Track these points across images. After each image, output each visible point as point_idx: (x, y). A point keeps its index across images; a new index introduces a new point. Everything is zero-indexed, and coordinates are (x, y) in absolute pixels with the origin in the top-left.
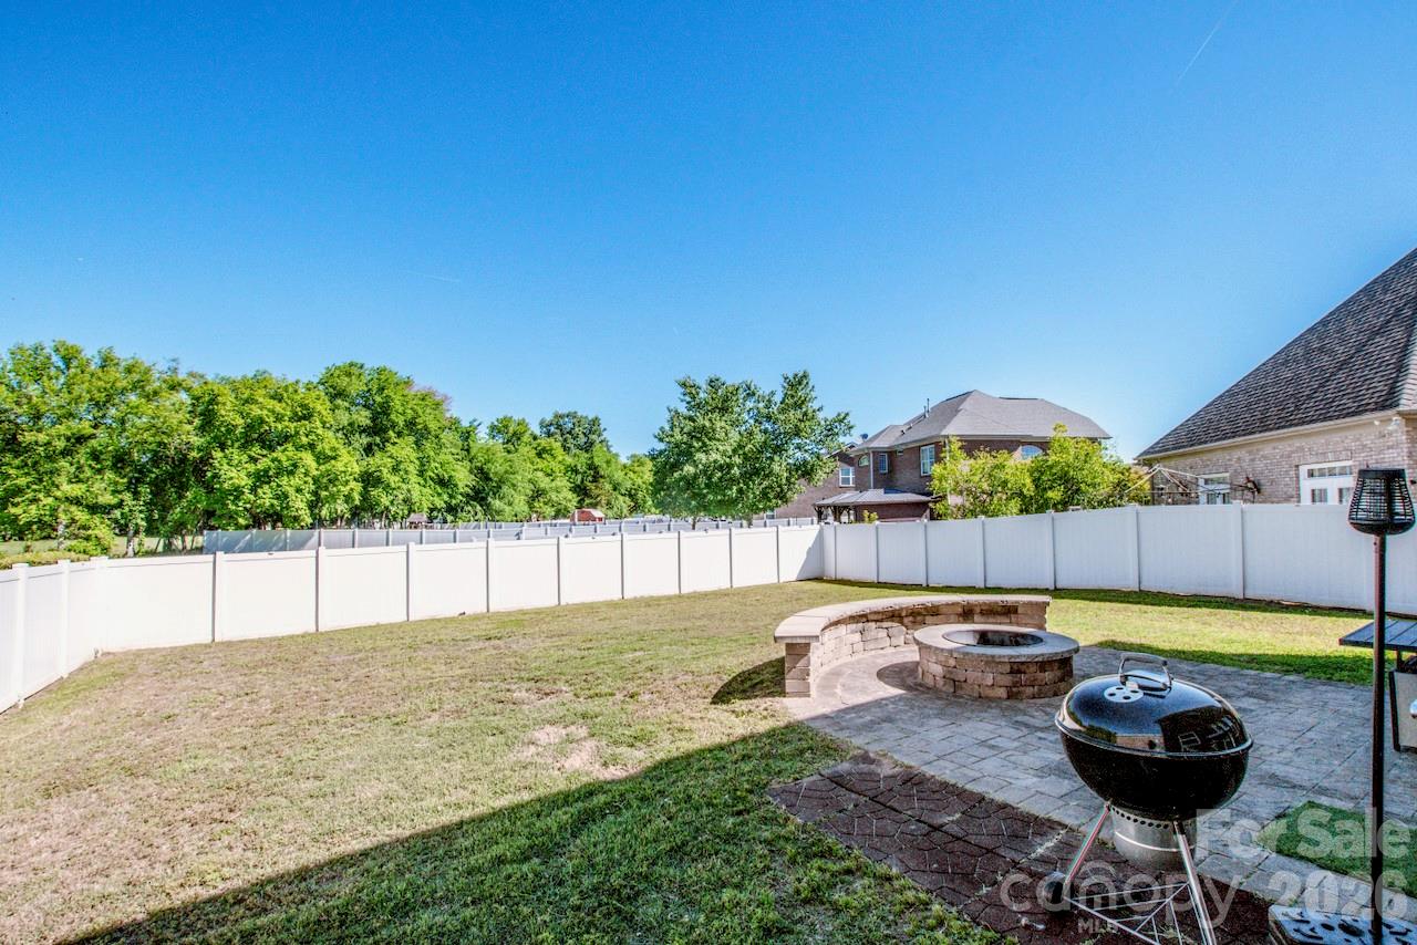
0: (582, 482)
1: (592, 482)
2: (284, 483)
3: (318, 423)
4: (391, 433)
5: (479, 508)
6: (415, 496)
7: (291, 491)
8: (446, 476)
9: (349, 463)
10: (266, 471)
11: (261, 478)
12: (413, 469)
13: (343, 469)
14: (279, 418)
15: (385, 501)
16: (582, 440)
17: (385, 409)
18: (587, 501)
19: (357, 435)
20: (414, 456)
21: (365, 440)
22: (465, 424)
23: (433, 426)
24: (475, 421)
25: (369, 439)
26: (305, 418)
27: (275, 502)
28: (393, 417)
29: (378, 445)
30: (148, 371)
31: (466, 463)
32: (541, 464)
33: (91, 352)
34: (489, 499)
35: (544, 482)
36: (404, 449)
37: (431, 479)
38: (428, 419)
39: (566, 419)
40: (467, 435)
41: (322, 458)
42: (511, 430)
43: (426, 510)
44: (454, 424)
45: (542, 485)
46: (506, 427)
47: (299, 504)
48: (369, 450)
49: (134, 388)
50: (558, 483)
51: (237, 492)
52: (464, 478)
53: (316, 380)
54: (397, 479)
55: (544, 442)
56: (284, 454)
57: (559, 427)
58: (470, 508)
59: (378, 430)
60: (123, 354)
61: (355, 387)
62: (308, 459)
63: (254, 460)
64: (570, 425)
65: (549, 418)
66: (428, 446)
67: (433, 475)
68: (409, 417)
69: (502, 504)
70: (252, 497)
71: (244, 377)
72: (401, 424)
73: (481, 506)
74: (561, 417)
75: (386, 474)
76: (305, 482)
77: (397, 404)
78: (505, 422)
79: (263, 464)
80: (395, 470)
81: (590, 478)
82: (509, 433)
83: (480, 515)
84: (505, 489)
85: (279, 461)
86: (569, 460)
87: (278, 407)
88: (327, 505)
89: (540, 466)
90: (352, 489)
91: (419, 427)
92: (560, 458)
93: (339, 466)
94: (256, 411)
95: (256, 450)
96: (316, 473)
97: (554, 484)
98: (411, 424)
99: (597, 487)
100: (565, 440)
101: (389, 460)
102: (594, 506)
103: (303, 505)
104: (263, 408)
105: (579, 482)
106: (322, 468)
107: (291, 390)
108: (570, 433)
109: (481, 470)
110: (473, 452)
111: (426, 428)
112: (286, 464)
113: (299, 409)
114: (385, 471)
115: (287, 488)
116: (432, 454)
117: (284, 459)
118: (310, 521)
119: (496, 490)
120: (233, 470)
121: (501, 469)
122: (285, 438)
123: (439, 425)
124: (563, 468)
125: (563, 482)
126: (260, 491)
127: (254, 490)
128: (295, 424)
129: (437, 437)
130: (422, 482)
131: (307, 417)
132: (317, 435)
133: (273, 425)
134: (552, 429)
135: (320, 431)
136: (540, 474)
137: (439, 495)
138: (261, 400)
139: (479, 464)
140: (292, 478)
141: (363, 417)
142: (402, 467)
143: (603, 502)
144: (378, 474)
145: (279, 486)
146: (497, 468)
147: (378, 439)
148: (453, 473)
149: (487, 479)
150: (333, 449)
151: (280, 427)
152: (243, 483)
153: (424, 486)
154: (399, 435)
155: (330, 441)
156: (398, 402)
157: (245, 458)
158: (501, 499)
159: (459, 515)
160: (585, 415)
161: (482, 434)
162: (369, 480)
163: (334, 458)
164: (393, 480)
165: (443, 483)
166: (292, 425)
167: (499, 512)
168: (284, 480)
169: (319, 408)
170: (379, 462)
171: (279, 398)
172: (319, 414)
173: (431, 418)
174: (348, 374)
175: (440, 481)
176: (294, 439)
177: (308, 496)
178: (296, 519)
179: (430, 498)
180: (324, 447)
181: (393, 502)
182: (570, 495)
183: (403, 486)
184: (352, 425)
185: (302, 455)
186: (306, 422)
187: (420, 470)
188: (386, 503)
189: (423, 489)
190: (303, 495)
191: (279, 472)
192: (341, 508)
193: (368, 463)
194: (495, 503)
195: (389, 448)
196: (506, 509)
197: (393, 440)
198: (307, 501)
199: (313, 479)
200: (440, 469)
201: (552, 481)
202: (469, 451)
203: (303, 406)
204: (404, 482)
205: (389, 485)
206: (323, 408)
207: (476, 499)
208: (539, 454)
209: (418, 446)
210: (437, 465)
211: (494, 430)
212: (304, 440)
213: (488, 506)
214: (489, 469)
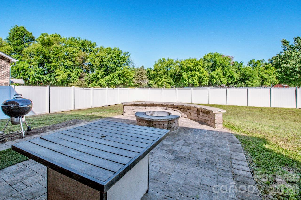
3: (200, 66)
4: (217, 67)
5: (243, 83)
6: (222, 80)
7: (194, 80)
8: (231, 76)
9: (206, 73)
10: (190, 76)
11: (189, 77)
12: (221, 74)
13: (204, 75)
14: (192, 66)
15: (215, 81)
17: (215, 62)
19: (209, 68)
20: (221, 71)
21: (211, 69)
22: (239, 63)
23: (227, 64)
24: (242, 62)
27: (192, 82)
28: (217, 63)
29: (214, 70)
30: (173, 60)
31: (239, 72)
32: (266, 71)
33: (166, 59)
34: (246, 81)
35: (266, 76)
36: (219, 70)
40: (239, 65)
41: (200, 73)
43: (225, 83)
44: (234, 64)
47: (197, 82)
48: (212, 71)
49: (171, 64)
50: (271, 76)
51: (185, 80)
52: (237, 76)
53: (202, 58)
54: (217, 77)
55: (269, 65)
58: (240, 83)
59: (214, 66)
60: (170, 59)
61: (209, 58)
62: (198, 73)
63: (189, 74)
65: (271, 58)
66: (226, 69)
67: (227, 76)
68: (221, 63)
69: (249, 82)
70: (188, 81)
71: (187, 59)
72: (219, 64)
73: (244, 83)
74: (275, 57)
75: (215, 76)
76: (197, 78)
77: (218, 60)
78: (253, 61)
79: (190, 74)
82: (254, 64)
83: (243, 85)
84: (250, 79)
85: (192, 74)
87: (192, 64)
88: (203, 82)
89: (266, 72)
90: (206, 79)
91: (223, 65)
93: (203, 74)
94: (188, 65)
95: (189, 72)
96: (199, 76)
97: (269, 77)
101: (215, 73)
104: (190, 65)
106: (200, 75)
107: (194, 60)
109: (243, 74)
111: (225, 65)
113: (196, 64)
114: (214, 75)
115: (194, 79)
117: (193, 73)
118: (199, 85)
119: (248, 79)
120: (185, 76)
121: (250, 73)
122: (193, 70)
124: (274, 72)
126: (189, 80)
127: (188, 80)
129: (228, 66)
130: (225, 77)
131: (198, 65)
132: (200, 69)
133: (191, 67)
135: (200, 68)
136: (265, 74)
137: (230, 80)
138: (190, 63)
139: (242, 72)
140: (195, 77)
141: (210, 64)
142: (219, 74)
144: (213, 76)
145: (192, 79)
147: (214, 68)
148: (233, 75)
149: (245, 76)
150: (202, 71)
151: (192, 68)
152: (186, 78)
154: (219, 67)
157: (187, 74)
159: (238, 85)
162: (212, 77)
163: (203, 73)
164: (216, 77)
165: (231, 77)
166: (195, 67)
167: (249, 84)
168: (193, 78)
169: (199, 63)
170: (214, 73)
171: (192, 62)
172: (200, 64)
173: (226, 62)
174: (208, 55)
175: (230, 77)
176: (195, 70)
177: (198, 80)
178: (197, 85)
179: (227, 81)
180: (201, 71)
181: (217, 82)
182: (276, 80)
183: (219, 78)
184: (208, 66)
185: (196, 73)
186: (197, 66)
187: (224, 74)
188: (215, 82)
189: (225, 79)
190: (196, 80)
191: (192, 76)
192: (206, 83)
193: (211, 74)
194: (248, 82)
195: (216, 70)
196: (251, 84)
197: (217, 68)
198: (198, 81)
199: (199, 77)
200: (230, 74)
201: (269, 76)
202: (240, 69)
203: (197, 63)
204: (219, 77)
205: (216, 78)
206: (201, 63)
207: (242, 81)
208: (266, 69)
209: (223, 69)
210: (229, 73)
211: (250, 64)
212: (197, 70)
213: (245, 83)
214: (245, 73)
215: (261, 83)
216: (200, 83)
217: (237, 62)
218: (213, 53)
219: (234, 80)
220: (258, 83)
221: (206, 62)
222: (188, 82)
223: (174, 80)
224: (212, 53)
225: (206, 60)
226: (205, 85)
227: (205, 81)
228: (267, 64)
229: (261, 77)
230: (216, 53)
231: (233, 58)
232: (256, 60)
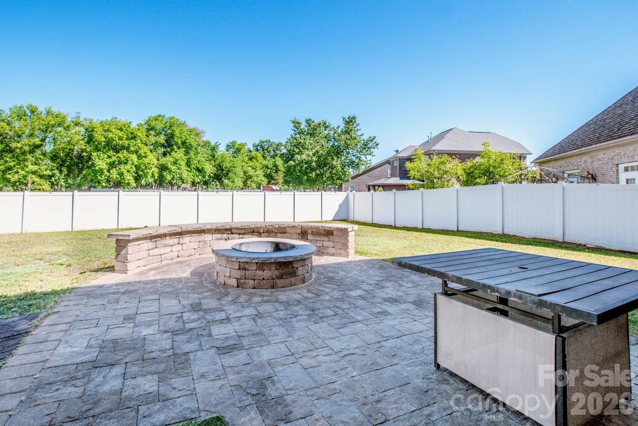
0: (270, 173)
1: (275, 173)
2: (122, 168)
3: (139, 141)
4: (175, 147)
5: (218, 183)
6: (184, 176)
7: (125, 172)
8: (200, 168)
9: (152, 159)
10: (114, 162)
11: (112, 165)
12: (183, 163)
13: (149, 162)
14: (121, 139)
15: (169, 177)
16: (272, 153)
17: (172, 136)
18: (272, 182)
19: (159, 148)
20: (184, 157)
21: (163, 150)
22: (213, 143)
23: (194, 144)
24: (217, 142)
25: (165, 149)
26: (132, 138)
27: (118, 176)
28: (175, 139)
29: (169, 152)
30: (65, 117)
31: (212, 162)
32: (251, 164)
33: (42, 108)
34: (223, 179)
35: (251, 172)
36: (179, 154)
37: (194, 168)
38: (192, 141)
39: (265, 143)
40: (213, 149)
41: (140, 157)
42: (236, 147)
43: (189, 182)
44: (207, 144)
45: (250, 173)
46: (234, 146)
47: (129, 178)
48: (165, 154)
49: (59, 125)
50: (257, 173)
51: (101, 171)
52: (209, 169)
53: (143, 123)
54: (175, 167)
55: (254, 154)
56: (123, 155)
57: (262, 147)
58: (214, 183)
59: (169, 144)
60: (55, 110)
61: (159, 126)
62: (134, 157)
63: (109, 157)
64: (267, 146)
65: (257, 142)
66: (192, 154)
67: (194, 167)
68: (184, 139)
69: (229, 182)
70: (108, 174)
71: (107, 120)
72: (180, 143)
73: (219, 182)
74: (263, 142)
76: (131, 168)
77: (177, 133)
78: (234, 143)
79: (114, 158)
80: (175, 163)
81: (274, 171)
82: (236, 149)
83: (219, 186)
84: (230, 175)
85: (120, 158)
86: (265, 162)
87: (120, 134)
88: (144, 179)
89: (250, 165)
90: (154, 171)
91: (187, 144)
92: (260, 161)
93: (146, 160)
94: (111, 135)
95: (111, 153)
96: (136, 163)
97: (256, 173)
98: (184, 143)
99: (277, 175)
100: (264, 153)
101: (172, 159)
102: (276, 184)
103: (131, 178)
104: (115, 134)
105: (269, 173)
106: (140, 161)
107: (127, 126)
108: (267, 150)
109: (219, 165)
110: (216, 157)
111: (190, 145)
112: (123, 159)
113: (130, 134)
114: (169, 164)
115: (124, 170)
116: (193, 156)
117: (122, 157)
118: (135, 185)
119: (226, 175)
120: (101, 162)
121: (228, 165)
122: (123, 147)
123: (197, 143)
124: (261, 166)
125: (260, 173)
126: (111, 171)
127: (109, 171)
128: (128, 141)
129: (196, 149)
130: (189, 170)
131: (134, 138)
132: (138, 146)
133: (118, 141)
134: (259, 148)
135: (140, 145)
136: (250, 168)
137: (197, 176)
138: (114, 130)
139: (218, 163)
140: (125, 165)
141: (162, 139)
142: (178, 162)
143: (280, 182)
144: (166, 165)
145: (120, 169)
146: (227, 165)
147: (169, 150)
148: (204, 166)
149: (223, 170)
150: (145, 153)
151: (121, 142)
152: (104, 167)
153: (190, 172)
154: (179, 148)
155: (144, 149)
156: (178, 133)
157: (106, 156)
158: (229, 179)
159: (209, 186)
160: (274, 141)
161: (222, 149)
162: (163, 168)
163: (145, 157)
164: (173, 168)
165: (200, 171)
166: (127, 142)
167: (228, 186)
168: (122, 167)
169: (139, 134)
170: (168, 160)
171: (121, 130)
172: (139, 136)
173: (193, 140)
174: (156, 120)
175: (198, 170)
176: (127, 148)
177: (134, 174)
178: (128, 184)
179: (193, 177)
180: (141, 152)
181: (173, 179)
182: (263, 179)
183: (178, 171)
184: (156, 142)
185: (131, 155)
186: (133, 141)
187: (188, 164)
188: (170, 179)
189: (189, 173)
190: (130, 173)
191: (120, 163)
192: (151, 180)
193: (163, 160)
194: (226, 181)
195: (173, 153)
196: (230, 184)
197: (176, 150)
198: (133, 176)
199: (136, 166)
200: (198, 164)
201: (255, 171)
202: (214, 157)
203: (132, 133)
204: (178, 169)
205: (171, 170)
206: (141, 134)
207: (217, 179)
208: (251, 159)
209: (187, 153)
210: (197, 162)
211: (228, 147)
212: (132, 149)
213: (222, 182)
214: (223, 165)
215: (243, 183)
216: (137, 179)
217: (209, 143)
218: (166, 117)
219: (204, 177)
220: (241, 184)
221: (152, 133)
222: (107, 177)
223: (65, 170)
224: (164, 117)
225: (152, 129)
226: (148, 186)
227: (149, 177)
228: (250, 152)
229: (245, 172)
230: (173, 118)
231: (203, 132)
232: (238, 142)
